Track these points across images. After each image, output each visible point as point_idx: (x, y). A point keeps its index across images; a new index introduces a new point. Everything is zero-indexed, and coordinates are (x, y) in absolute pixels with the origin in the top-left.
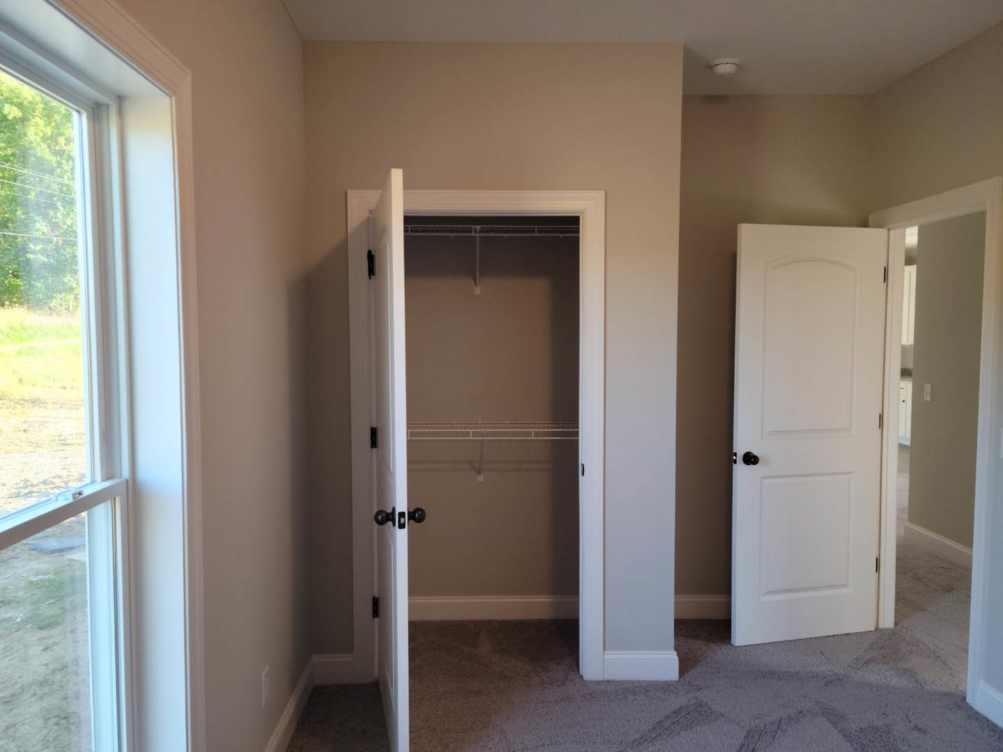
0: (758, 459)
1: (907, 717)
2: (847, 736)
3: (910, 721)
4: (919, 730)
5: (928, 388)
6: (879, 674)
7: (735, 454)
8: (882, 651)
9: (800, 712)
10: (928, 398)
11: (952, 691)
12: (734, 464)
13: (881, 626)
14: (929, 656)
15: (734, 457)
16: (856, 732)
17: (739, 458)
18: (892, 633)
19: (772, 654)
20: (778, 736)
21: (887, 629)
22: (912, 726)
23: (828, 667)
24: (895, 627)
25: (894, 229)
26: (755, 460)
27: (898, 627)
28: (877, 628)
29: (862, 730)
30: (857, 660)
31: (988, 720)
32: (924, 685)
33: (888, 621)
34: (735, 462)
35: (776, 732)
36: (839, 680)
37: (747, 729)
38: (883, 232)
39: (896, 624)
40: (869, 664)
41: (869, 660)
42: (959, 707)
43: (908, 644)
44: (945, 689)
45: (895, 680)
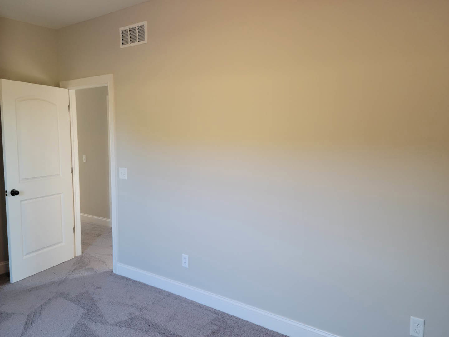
0: (19, 192)
1: (93, 285)
2: (71, 300)
3: (94, 286)
4: (98, 288)
5: (84, 157)
6: (79, 274)
7: (6, 192)
8: (79, 264)
9: (50, 299)
10: (85, 161)
11: (107, 270)
12: (6, 197)
13: (76, 255)
14: (97, 261)
15: (6, 193)
16: (75, 298)
17: (9, 193)
18: (81, 257)
19: (31, 281)
20: (42, 312)
21: (79, 256)
22: (96, 287)
23: (58, 278)
24: (82, 254)
25: (71, 89)
26: (17, 193)
27: (83, 254)
28: (75, 257)
29: (77, 296)
30: (69, 271)
31: (121, 276)
32: (97, 272)
33: (79, 253)
34: (7, 195)
35: (41, 311)
36: (63, 281)
37: (27, 314)
38: (66, 90)
39: (82, 253)
40: (74, 271)
41: (74, 270)
42: (111, 275)
43: (88, 259)
44: (105, 271)
45: (85, 273)
